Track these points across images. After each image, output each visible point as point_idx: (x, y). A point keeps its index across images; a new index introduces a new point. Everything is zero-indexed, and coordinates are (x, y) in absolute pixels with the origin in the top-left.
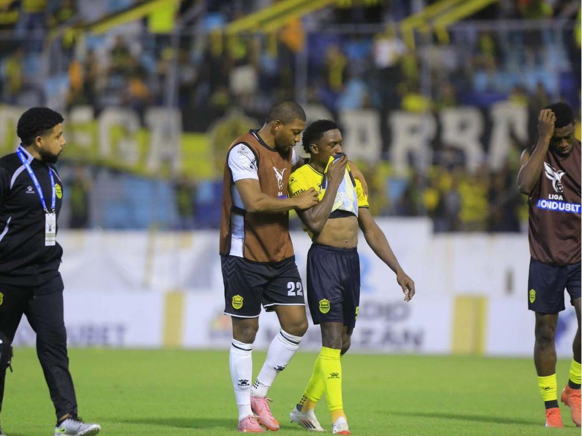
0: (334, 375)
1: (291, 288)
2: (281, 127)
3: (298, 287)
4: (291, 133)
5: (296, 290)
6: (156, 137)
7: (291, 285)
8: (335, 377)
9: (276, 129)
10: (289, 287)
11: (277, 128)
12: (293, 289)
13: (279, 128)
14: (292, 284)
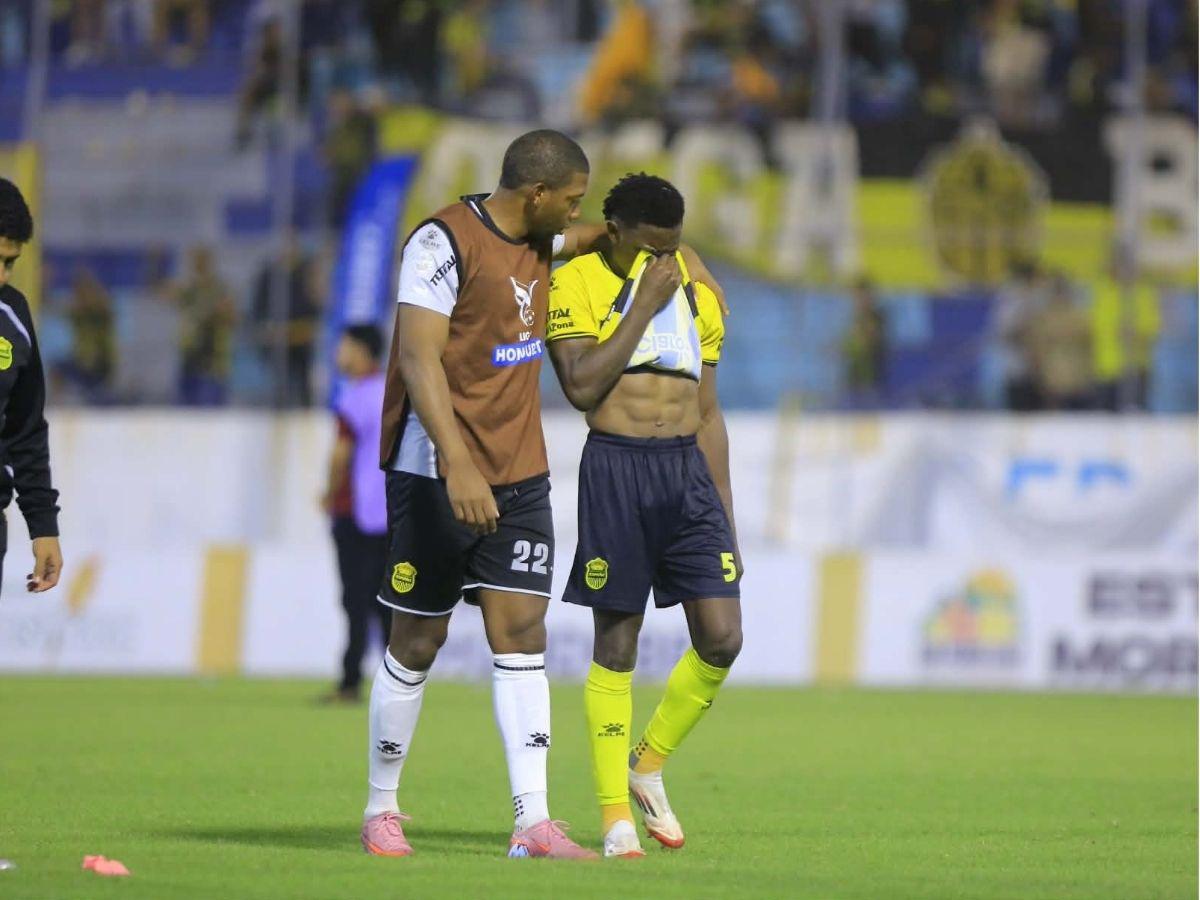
0: (614, 729)
1: (521, 555)
2: (545, 195)
3: (537, 553)
4: (566, 205)
5: (531, 560)
6: (799, 190)
7: (522, 546)
8: (614, 733)
9: (535, 202)
10: (517, 549)
11: (537, 198)
12: (524, 558)
13: (542, 199)
14: (527, 545)
